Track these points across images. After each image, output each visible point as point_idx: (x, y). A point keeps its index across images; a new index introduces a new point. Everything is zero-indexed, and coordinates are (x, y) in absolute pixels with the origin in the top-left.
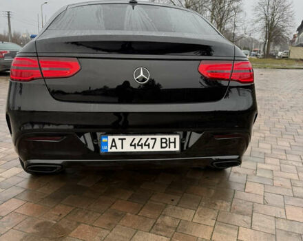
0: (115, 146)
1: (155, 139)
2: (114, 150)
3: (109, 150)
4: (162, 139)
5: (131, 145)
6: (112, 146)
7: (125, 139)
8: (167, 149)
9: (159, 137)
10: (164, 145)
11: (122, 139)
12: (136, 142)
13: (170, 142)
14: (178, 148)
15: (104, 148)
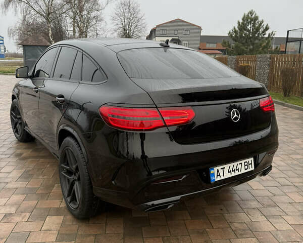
0: (219, 175)
1: (241, 163)
2: (219, 179)
3: (216, 180)
4: (245, 162)
5: (229, 172)
6: (217, 176)
7: (224, 168)
8: (248, 170)
9: (243, 162)
10: (246, 167)
11: (223, 169)
12: (231, 169)
13: (249, 164)
14: (253, 168)
15: (212, 178)
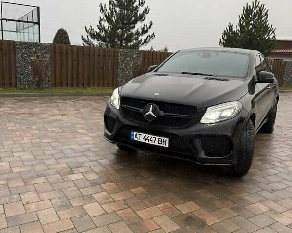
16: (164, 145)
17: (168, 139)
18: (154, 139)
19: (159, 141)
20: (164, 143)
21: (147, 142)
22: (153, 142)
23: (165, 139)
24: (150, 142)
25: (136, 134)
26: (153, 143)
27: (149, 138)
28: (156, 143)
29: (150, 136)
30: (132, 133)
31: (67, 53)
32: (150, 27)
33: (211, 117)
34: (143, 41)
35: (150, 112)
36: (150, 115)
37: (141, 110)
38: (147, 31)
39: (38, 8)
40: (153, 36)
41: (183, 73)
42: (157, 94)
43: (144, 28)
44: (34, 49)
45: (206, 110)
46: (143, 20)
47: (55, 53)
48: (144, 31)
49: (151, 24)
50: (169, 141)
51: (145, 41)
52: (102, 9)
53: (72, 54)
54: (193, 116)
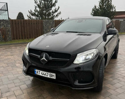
16: (53, 78)
17: (55, 74)
18: (47, 74)
19: (50, 75)
20: (53, 77)
21: (43, 76)
22: (47, 75)
23: (53, 74)
24: (45, 76)
25: (37, 71)
26: (47, 77)
27: (44, 74)
28: (49, 77)
29: (45, 72)
30: (35, 70)
31: (18, 24)
32: (58, 9)
33: (80, 59)
34: (56, 15)
35: (44, 58)
36: (44, 60)
37: (39, 56)
38: (57, 11)
39: (7, 3)
40: (60, 13)
41: (67, 32)
42: (48, 46)
43: (55, 9)
44: (2, 23)
45: (77, 55)
46: (55, 6)
47: (12, 24)
48: (56, 11)
49: (59, 8)
50: (56, 75)
51: (57, 16)
52: (35, 2)
53: (21, 23)
54: (69, 60)
